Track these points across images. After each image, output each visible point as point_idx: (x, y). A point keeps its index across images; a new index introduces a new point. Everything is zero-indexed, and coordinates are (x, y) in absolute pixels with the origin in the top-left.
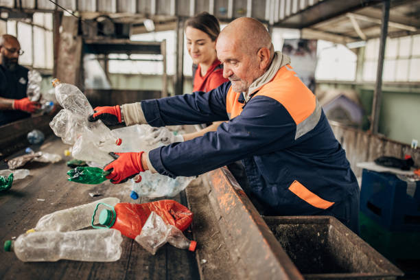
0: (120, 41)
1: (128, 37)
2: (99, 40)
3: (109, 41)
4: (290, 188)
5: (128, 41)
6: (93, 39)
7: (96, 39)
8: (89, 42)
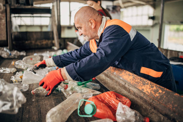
0: (29, 7)
1: (32, 5)
2: (18, 6)
3: (23, 7)
4: (141, 72)
5: (33, 7)
6: (15, 6)
7: (16, 6)
8: (13, 7)
